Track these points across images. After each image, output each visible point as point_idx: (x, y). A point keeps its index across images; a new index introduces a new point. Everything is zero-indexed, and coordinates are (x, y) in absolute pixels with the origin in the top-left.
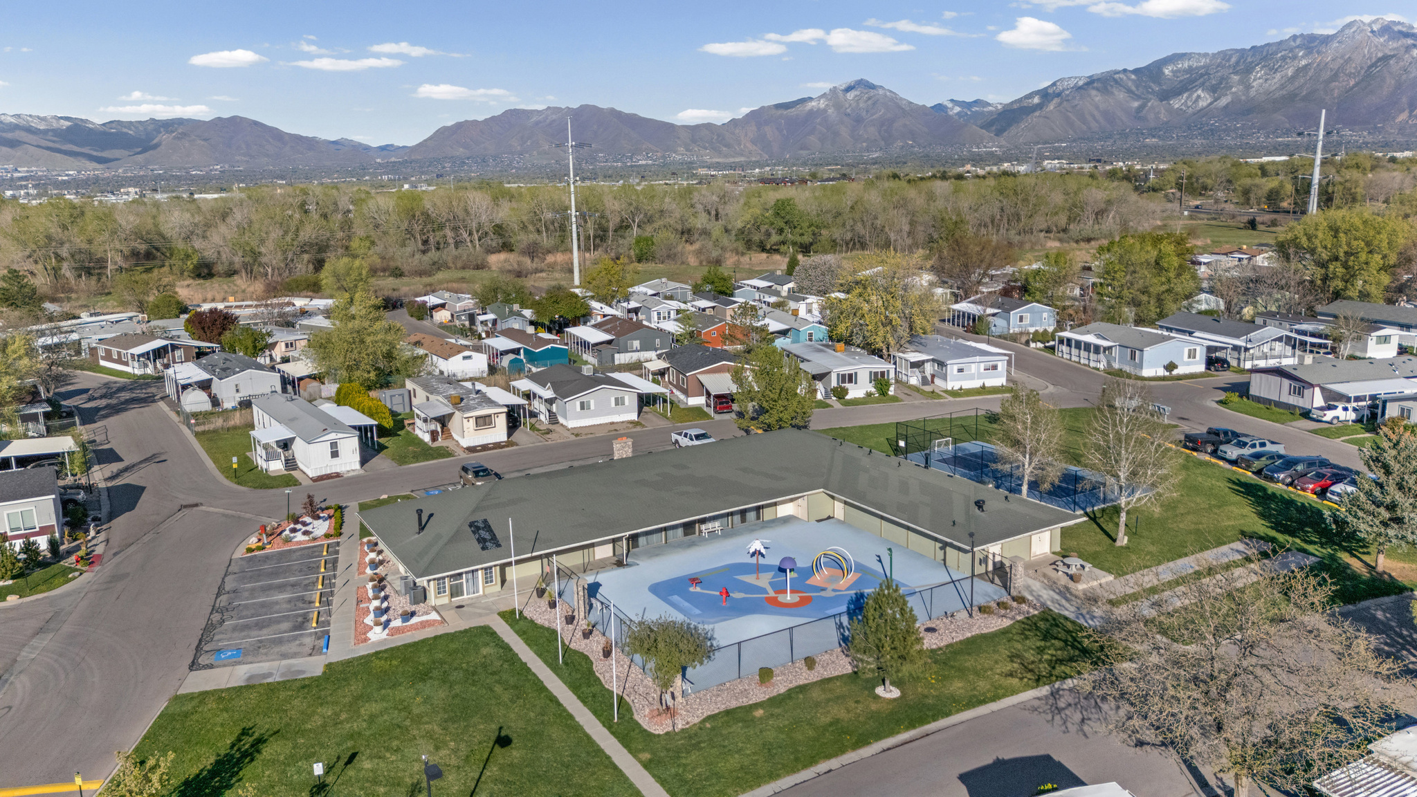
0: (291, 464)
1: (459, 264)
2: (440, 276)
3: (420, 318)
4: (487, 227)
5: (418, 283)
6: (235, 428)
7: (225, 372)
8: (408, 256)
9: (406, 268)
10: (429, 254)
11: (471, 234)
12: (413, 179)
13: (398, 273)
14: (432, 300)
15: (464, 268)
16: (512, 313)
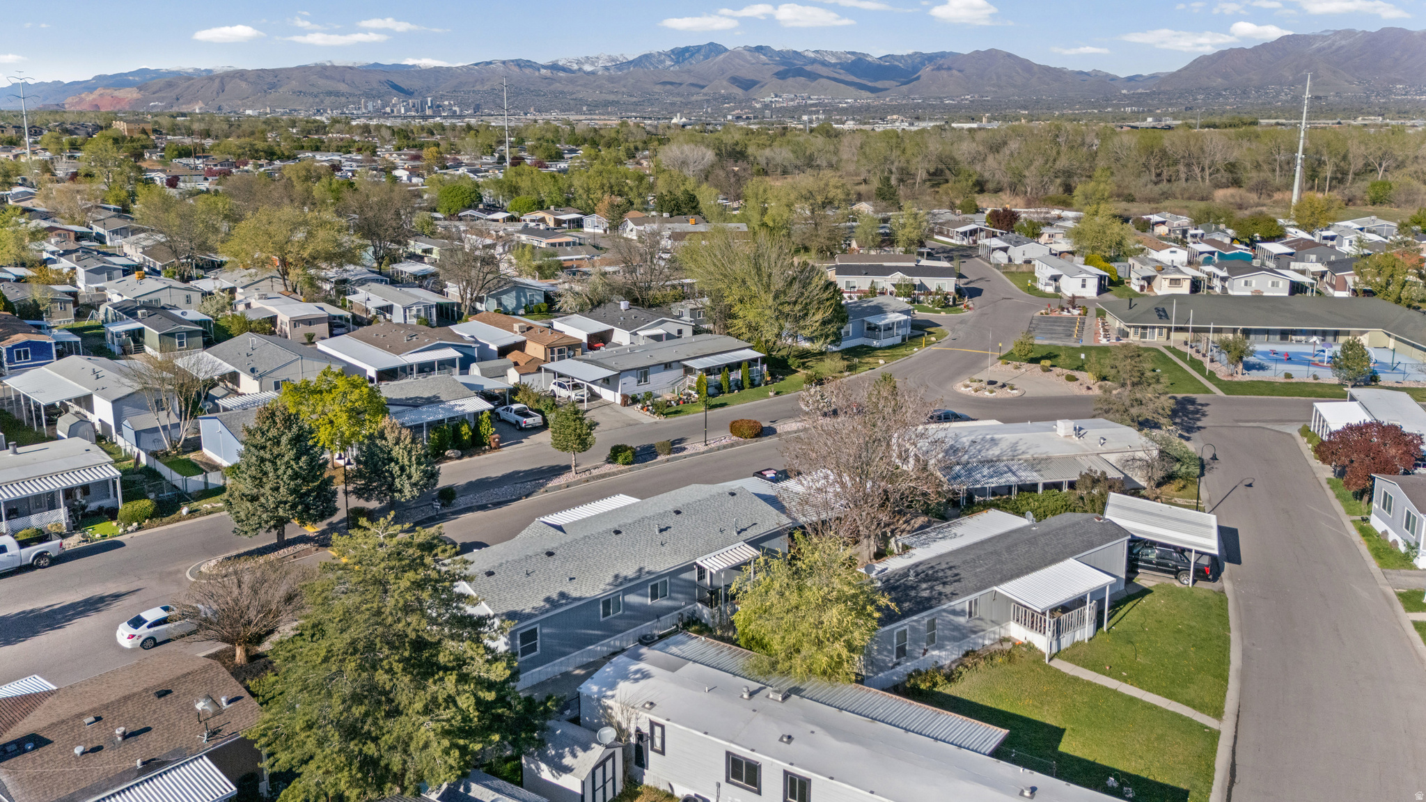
0: (1058, 289)
1: (1186, 195)
2: (1167, 203)
3: (1144, 231)
4: (1220, 164)
5: (1147, 206)
6: (1023, 273)
7: (1017, 243)
8: (1142, 185)
9: (1137, 195)
10: (1160, 186)
11: (1203, 170)
12: (1159, 111)
13: (1130, 199)
14: (1155, 218)
15: (1189, 199)
16: (1217, 229)
